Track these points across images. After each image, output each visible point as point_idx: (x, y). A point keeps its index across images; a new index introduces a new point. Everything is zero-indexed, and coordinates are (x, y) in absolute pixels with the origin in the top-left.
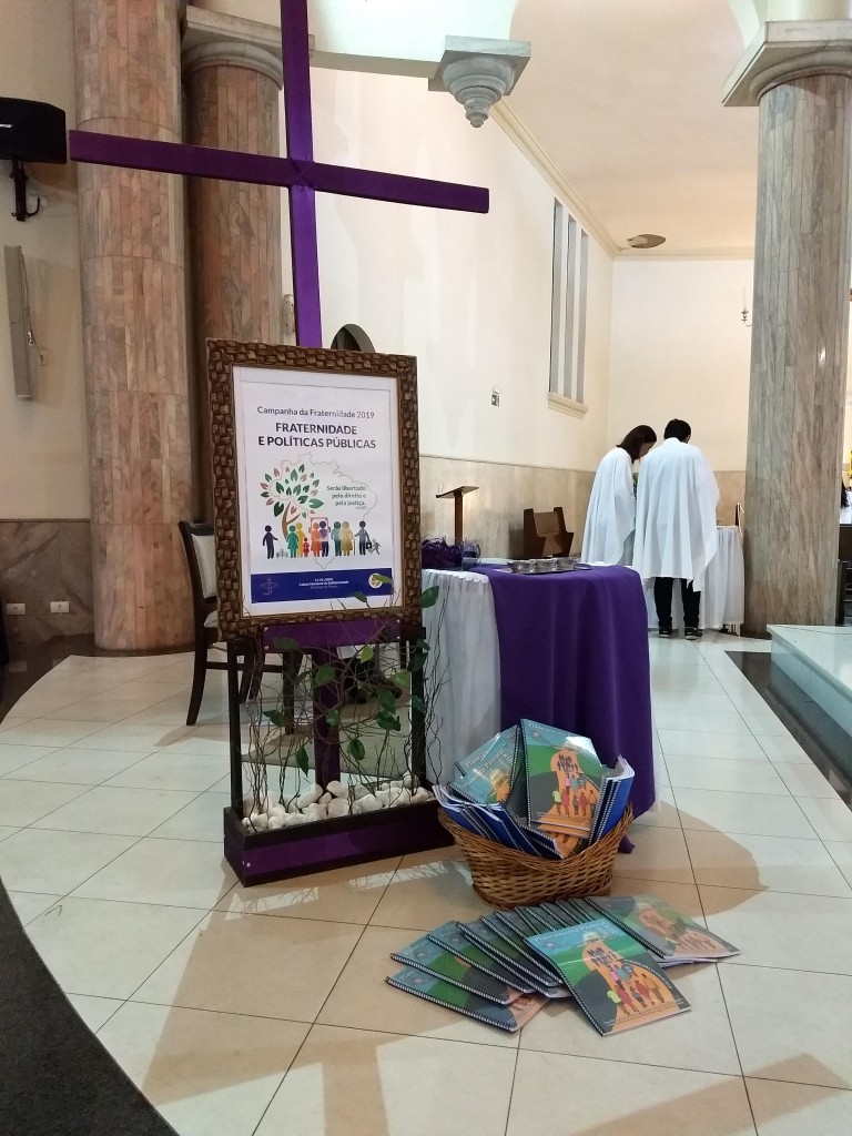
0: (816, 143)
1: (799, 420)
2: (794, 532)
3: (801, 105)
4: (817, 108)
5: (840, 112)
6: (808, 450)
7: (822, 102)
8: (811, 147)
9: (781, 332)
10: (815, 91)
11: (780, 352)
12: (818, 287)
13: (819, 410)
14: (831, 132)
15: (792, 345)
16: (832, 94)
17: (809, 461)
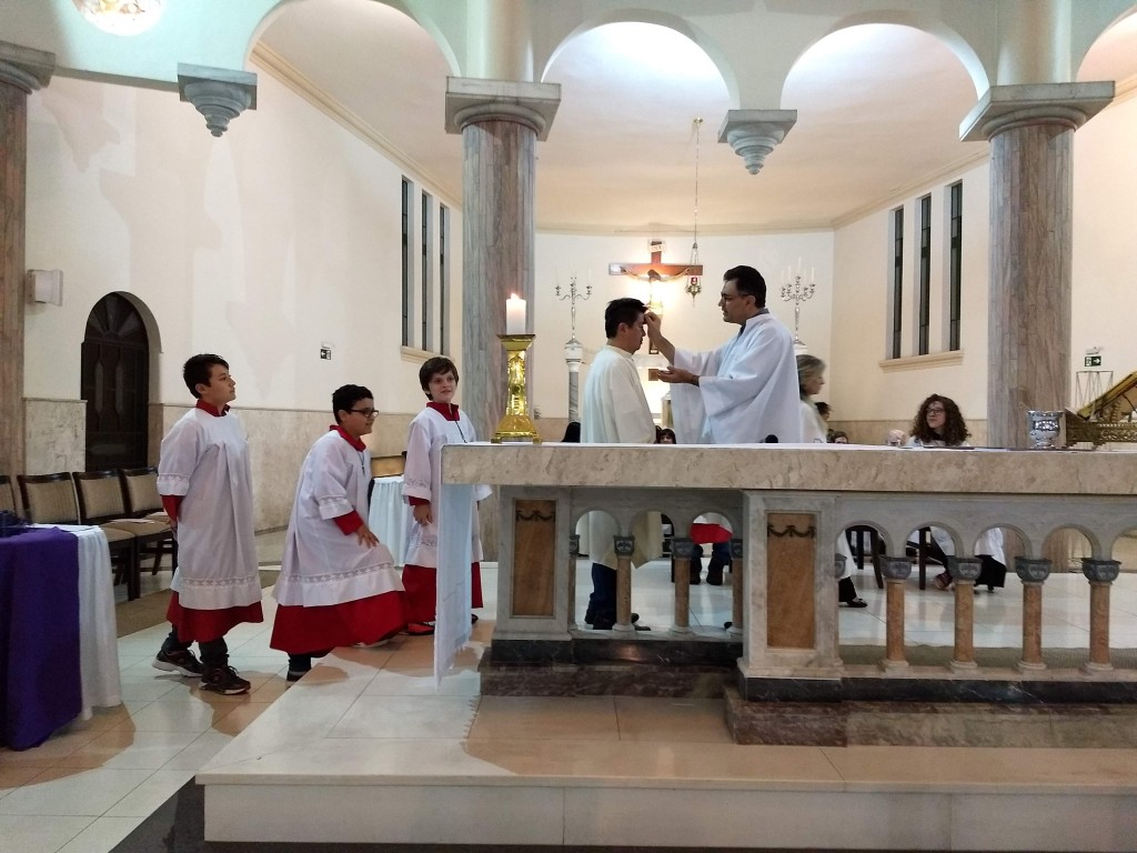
0: (495, 175)
1: (490, 393)
3: (484, 143)
4: (495, 147)
5: (513, 153)
7: (499, 142)
8: (491, 178)
10: (493, 132)
11: (475, 338)
14: (507, 167)
15: (483, 333)
16: (506, 136)
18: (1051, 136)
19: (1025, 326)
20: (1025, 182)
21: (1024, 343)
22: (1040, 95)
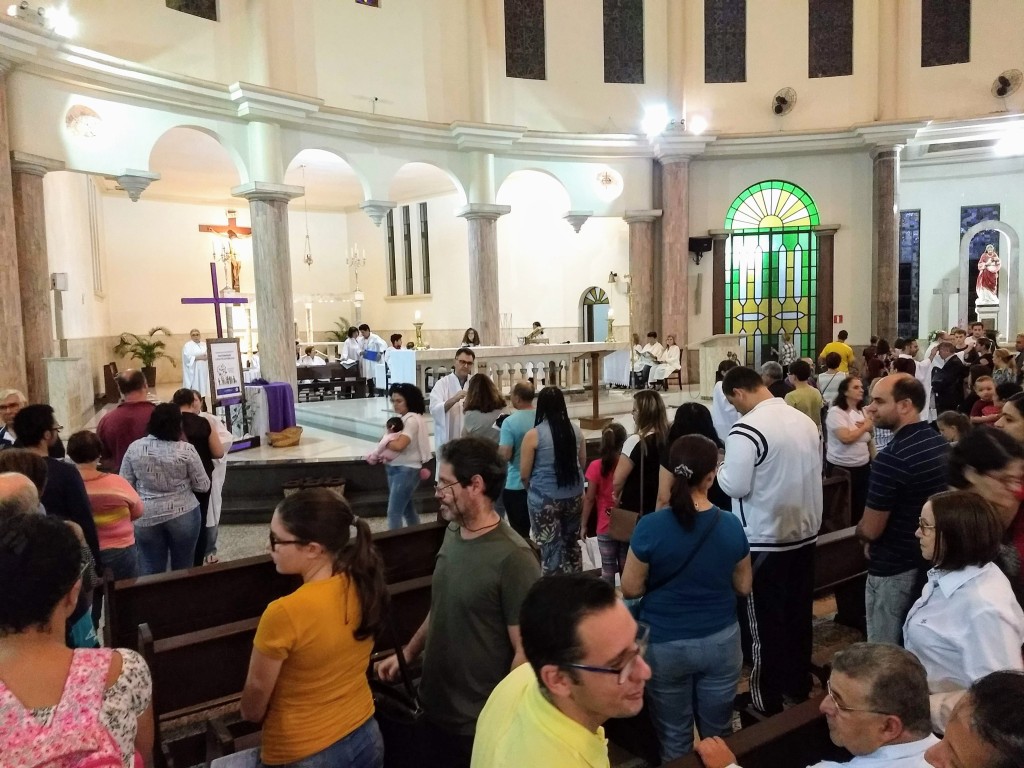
2: (282, 371)
4: (275, 213)
6: (284, 340)
7: (276, 211)
8: (274, 227)
9: (269, 295)
10: (273, 206)
12: (282, 279)
13: (287, 325)
14: (280, 222)
17: (285, 344)
18: (491, 223)
19: (485, 297)
20: (482, 241)
21: (485, 304)
22: (487, 209)
